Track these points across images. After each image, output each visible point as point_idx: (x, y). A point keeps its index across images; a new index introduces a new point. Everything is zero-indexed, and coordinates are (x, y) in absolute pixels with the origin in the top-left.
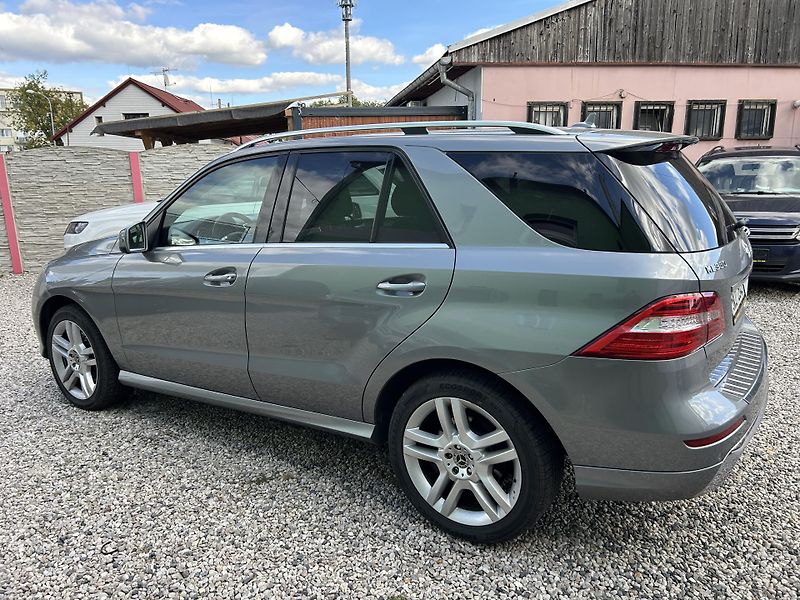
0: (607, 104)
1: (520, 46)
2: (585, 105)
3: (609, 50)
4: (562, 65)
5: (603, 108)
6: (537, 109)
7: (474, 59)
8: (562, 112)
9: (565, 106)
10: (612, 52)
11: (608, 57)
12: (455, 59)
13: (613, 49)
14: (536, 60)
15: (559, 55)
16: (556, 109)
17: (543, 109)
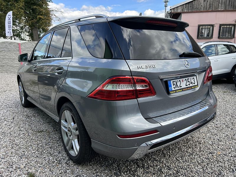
0: (229, 25)
1: (197, 5)
2: (221, 25)
3: (231, 6)
4: (212, 11)
5: (228, 26)
6: (202, 27)
7: (179, 11)
8: (211, 28)
9: (213, 26)
10: (232, 6)
11: (231, 8)
12: (173, 11)
13: (233, 5)
14: (202, 10)
15: (211, 8)
16: (209, 27)
17: (204, 27)
